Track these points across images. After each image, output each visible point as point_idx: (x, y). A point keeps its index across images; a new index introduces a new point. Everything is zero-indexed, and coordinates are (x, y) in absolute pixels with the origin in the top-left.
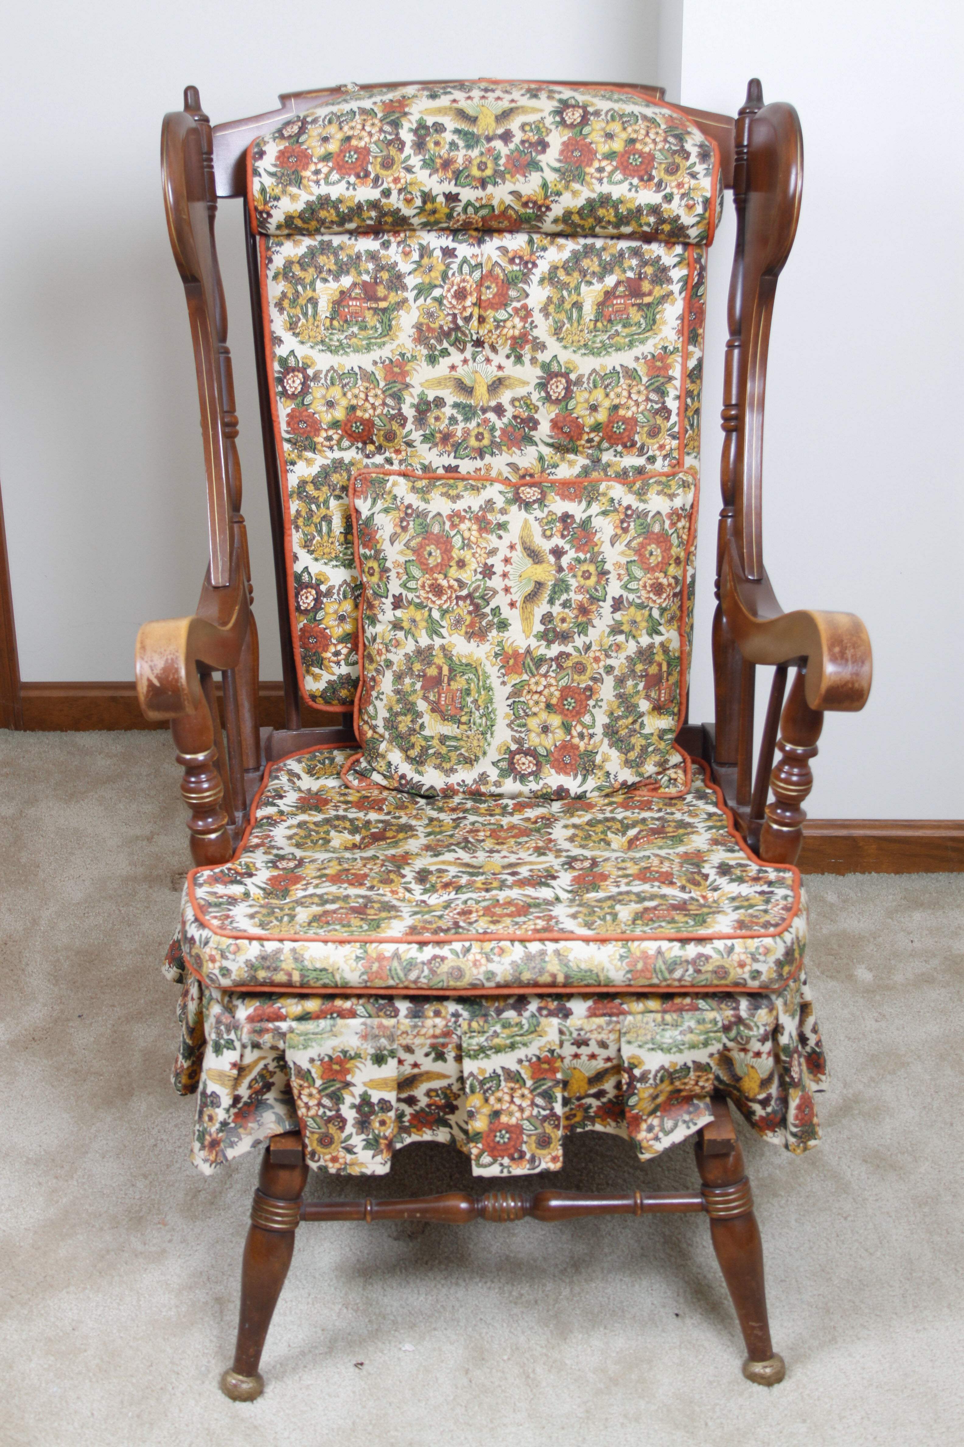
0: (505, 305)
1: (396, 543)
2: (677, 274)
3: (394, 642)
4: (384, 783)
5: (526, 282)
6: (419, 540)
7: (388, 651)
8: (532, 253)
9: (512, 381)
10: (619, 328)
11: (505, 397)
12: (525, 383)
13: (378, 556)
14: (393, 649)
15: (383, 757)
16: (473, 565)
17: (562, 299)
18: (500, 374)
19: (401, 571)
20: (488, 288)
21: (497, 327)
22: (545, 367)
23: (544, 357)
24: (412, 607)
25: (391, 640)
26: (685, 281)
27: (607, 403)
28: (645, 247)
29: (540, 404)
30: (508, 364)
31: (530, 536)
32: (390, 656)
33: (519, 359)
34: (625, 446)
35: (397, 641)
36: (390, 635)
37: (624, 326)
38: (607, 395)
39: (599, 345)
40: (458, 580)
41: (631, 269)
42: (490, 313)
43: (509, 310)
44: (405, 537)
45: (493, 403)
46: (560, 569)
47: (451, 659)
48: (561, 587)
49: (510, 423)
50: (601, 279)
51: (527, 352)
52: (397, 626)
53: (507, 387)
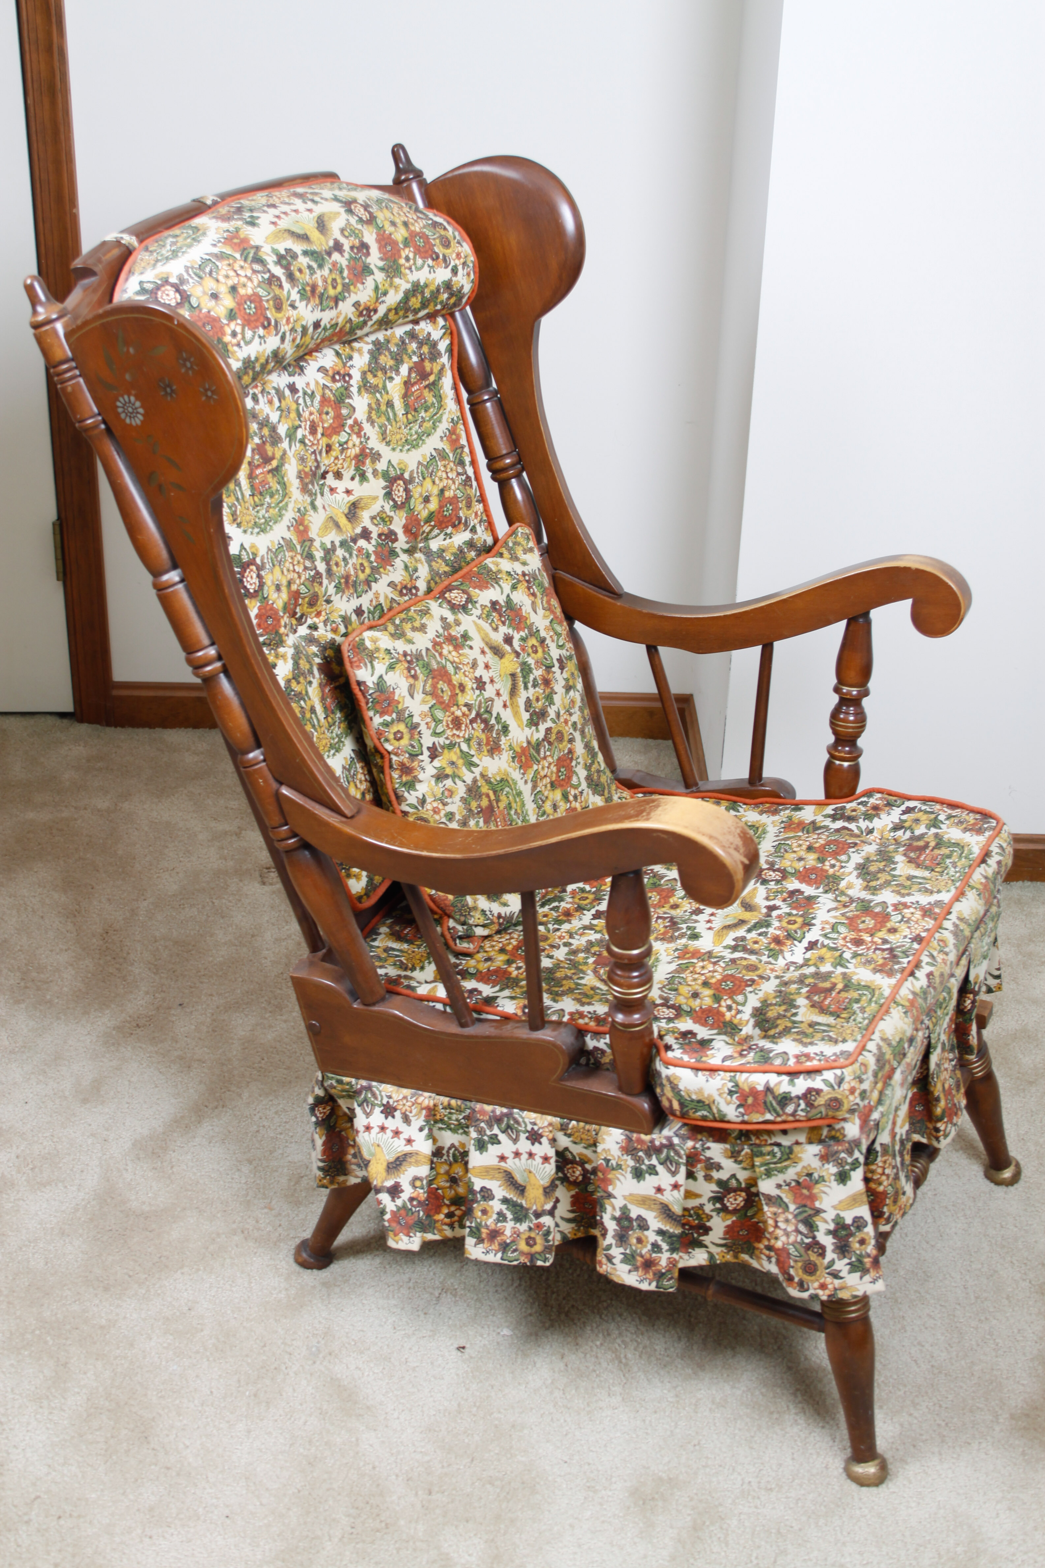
0: (343, 426)
1: (416, 695)
2: (443, 346)
3: (446, 793)
4: (486, 932)
5: (350, 397)
6: (430, 681)
7: (445, 804)
8: (345, 365)
9: (365, 501)
10: (423, 414)
11: (365, 518)
12: (375, 498)
13: (402, 716)
14: (449, 800)
15: (475, 908)
16: (470, 684)
17: (378, 403)
18: (352, 498)
19: (429, 720)
20: (327, 413)
21: (342, 451)
22: (385, 475)
23: (381, 466)
24: (446, 751)
25: (443, 793)
26: (450, 350)
27: (435, 491)
28: (417, 328)
29: (392, 514)
30: (354, 485)
31: (487, 635)
32: (449, 809)
33: (363, 477)
34: (454, 526)
35: (449, 790)
36: (439, 789)
37: (426, 411)
38: (434, 482)
39: (415, 437)
40: (466, 705)
41: (414, 353)
42: (335, 439)
43: (347, 429)
44: (420, 685)
45: (358, 530)
46: (518, 655)
47: (490, 783)
48: (526, 669)
49: (378, 544)
50: (398, 372)
51: (368, 468)
52: (440, 777)
53: (362, 509)
